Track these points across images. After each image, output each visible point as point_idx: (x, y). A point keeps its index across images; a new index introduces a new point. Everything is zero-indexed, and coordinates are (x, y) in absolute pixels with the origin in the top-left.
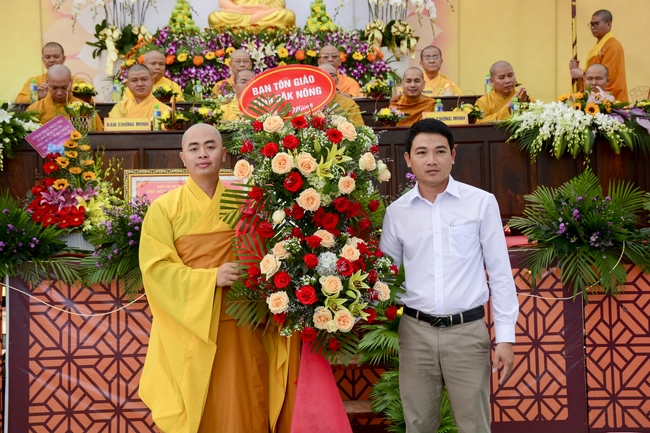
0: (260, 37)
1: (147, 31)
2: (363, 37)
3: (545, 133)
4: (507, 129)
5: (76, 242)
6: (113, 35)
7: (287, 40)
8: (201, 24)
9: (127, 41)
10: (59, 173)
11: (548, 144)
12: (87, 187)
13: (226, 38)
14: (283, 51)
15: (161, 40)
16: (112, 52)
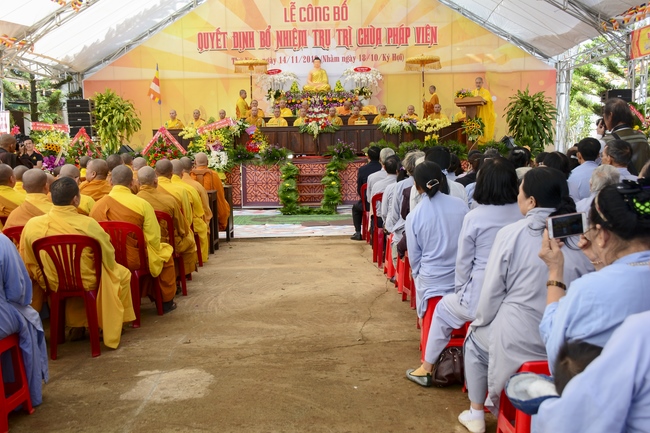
0: (319, 94)
1: (283, 92)
2: (352, 91)
3: (388, 127)
4: (378, 125)
5: (257, 156)
6: (273, 93)
7: (327, 95)
8: (300, 89)
9: (278, 95)
10: (253, 139)
11: (388, 130)
12: (259, 142)
13: (308, 94)
14: (325, 98)
15: (288, 95)
16: (273, 99)
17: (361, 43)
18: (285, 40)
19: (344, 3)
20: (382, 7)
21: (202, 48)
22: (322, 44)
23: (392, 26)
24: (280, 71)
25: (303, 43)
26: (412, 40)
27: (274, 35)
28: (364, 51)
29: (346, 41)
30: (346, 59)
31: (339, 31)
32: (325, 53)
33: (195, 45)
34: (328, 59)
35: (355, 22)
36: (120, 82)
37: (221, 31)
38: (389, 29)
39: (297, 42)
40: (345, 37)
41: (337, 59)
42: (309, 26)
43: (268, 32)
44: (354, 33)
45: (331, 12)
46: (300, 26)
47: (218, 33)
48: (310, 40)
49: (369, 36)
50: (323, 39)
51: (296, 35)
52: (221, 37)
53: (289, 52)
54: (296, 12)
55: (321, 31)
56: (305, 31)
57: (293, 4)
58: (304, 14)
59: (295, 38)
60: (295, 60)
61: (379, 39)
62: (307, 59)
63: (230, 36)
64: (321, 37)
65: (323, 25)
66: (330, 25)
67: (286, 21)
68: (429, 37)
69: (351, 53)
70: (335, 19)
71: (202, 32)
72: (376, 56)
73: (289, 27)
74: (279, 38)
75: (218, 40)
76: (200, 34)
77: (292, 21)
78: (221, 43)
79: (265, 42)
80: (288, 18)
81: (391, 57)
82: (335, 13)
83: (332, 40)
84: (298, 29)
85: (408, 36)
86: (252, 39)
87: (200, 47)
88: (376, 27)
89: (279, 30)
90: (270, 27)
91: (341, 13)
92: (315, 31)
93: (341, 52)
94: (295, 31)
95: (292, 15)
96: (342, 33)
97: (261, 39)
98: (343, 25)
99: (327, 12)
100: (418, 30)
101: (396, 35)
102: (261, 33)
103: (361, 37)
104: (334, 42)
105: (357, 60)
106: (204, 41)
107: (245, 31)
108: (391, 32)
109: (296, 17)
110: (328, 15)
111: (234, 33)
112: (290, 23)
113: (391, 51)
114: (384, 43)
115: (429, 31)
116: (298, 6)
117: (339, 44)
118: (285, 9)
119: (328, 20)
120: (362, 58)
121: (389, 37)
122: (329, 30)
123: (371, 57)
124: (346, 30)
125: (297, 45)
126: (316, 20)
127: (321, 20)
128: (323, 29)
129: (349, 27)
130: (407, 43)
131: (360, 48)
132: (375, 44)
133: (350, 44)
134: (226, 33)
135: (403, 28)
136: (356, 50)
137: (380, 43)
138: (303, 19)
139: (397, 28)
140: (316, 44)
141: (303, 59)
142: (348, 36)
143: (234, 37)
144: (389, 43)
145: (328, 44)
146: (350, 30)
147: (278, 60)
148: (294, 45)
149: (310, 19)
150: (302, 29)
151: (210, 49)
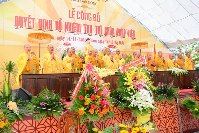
17: (106, 34)
18: (70, 27)
19: (98, 13)
20: (114, 18)
21: (18, 26)
22: (88, 32)
23: (118, 28)
24: (70, 44)
25: (79, 31)
26: (126, 35)
27: (63, 24)
28: (108, 38)
29: (99, 33)
30: (100, 42)
31: (96, 26)
32: (90, 37)
33: (13, 23)
35: (103, 23)
37: (31, 17)
39: (76, 29)
40: (99, 30)
41: (95, 41)
42: (82, 22)
43: (60, 21)
44: (103, 29)
45: (92, 16)
46: (77, 21)
47: (29, 17)
48: (82, 29)
49: (109, 31)
50: (89, 29)
51: (75, 26)
52: (31, 21)
53: (71, 35)
54: (75, 13)
55: (88, 25)
56: (80, 24)
57: (73, 9)
58: (79, 15)
59: (75, 27)
60: (74, 39)
61: (113, 33)
62: (81, 40)
63: (37, 21)
64: (88, 29)
66: (92, 23)
67: (70, 17)
68: (133, 35)
69: (102, 39)
70: (94, 21)
71: (18, 16)
72: (113, 41)
73: (71, 21)
74: (66, 26)
75: (29, 22)
76: (16, 17)
77: (73, 18)
78: (31, 25)
79: (58, 28)
80: (71, 16)
81: (119, 42)
82: (94, 18)
83: (93, 31)
84: (76, 23)
85: (125, 33)
86: (51, 25)
88: (112, 27)
89: (66, 22)
90: (61, 19)
91: (97, 18)
92: (85, 25)
93: (97, 38)
94: (74, 23)
95: (73, 15)
97: (56, 25)
98: (98, 24)
99: (90, 16)
100: (128, 31)
101: (120, 32)
102: (56, 22)
104: (94, 32)
105: (105, 42)
106: (19, 22)
107: (46, 19)
108: (118, 31)
109: (75, 16)
110: (91, 18)
111: (40, 20)
112: (72, 19)
113: (119, 39)
114: (116, 35)
115: (132, 33)
116: (76, 10)
117: (96, 33)
118: (69, 11)
119: (91, 20)
120: (107, 41)
121: (118, 33)
122: (92, 26)
123: (110, 41)
124: (99, 27)
125: (76, 31)
126: (85, 19)
127: (87, 20)
128: (89, 25)
129: (100, 25)
130: (124, 36)
131: (106, 37)
132: (112, 35)
133: (101, 34)
134: (35, 19)
135: (123, 29)
136: (104, 37)
137: (114, 35)
138: (79, 18)
139: (121, 29)
140: (85, 32)
141: (79, 39)
142: (100, 30)
143: (40, 22)
144: (118, 36)
145: (91, 33)
146: (101, 27)
147: (66, 38)
148: (74, 31)
149: (82, 18)
150: (78, 23)
151: (24, 27)
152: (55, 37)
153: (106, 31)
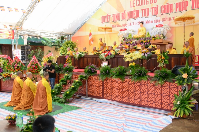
17: (162, 13)
18: (131, 15)
22: (145, 15)
23: (178, 2)
24: (126, 29)
25: (138, 16)
26: (189, 7)
27: (126, 14)
28: (164, 16)
29: (156, 13)
32: (146, 19)
34: (148, 22)
35: (160, 3)
36: (80, 37)
37: (109, 15)
38: (177, 4)
39: (135, 16)
40: (155, 11)
41: (152, 22)
42: (140, 8)
43: (125, 13)
44: (159, 8)
46: (136, 8)
47: (108, 15)
48: (141, 14)
49: (167, 9)
51: (135, 12)
52: (108, 17)
53: (132, 21)
54: (135, 2)
56: (138, 10)
58: (138, 3)
59: (134, 14)
60: (134, 24)
61: (172, 10)
63: (111, 16)
64: (145, 12)
65: (145, 7)
66: (149, 6)
67: (131, 7)
69: (158, 18)
70: (151, 3)
71: (103, 16)
72: (170, 18)
73: (132, 9)
74: (128, 15)
75: (108, 18)
77: (133, 6)
78: (109, 19)
79: (124, 18)
80: (132, 6)
84: (136, 10)
85: (187, 5)
86: (119, 17)
87: (102, 22)
88: (170, 4)
89: (128, 11)
90: (125, 10)
92: (143, 10)
93: (154, 18)
94: (134, 11)
95: (133, 4)
96: (154, 9)
97: (122, 16)
98: (154, 5)
101: (180, 6)
102: (122, 13)
103: (163, 10)
104: (150, 14)
105: (161, 21)
106: (103, 19)
107: (116, 13)
108: (178, 5)
109: (135, 5)
111: (113, 15)
112: (133, 7)
113: (178, 15)
114: (174, 11)
117: (153, 14)
118: (131, 2)
119: (148, 4)
120: (163, 20)
121: (177, 8)
122: (148, 9)
123: (167, 19)
124: (156, 7)
125: (135, 17)
126: (143, 5)
127: (145, 4)
128: (146, 8)
129: (157, 5)
130: (186, 9)
131: (162, 15)
132: (170, 12)
133: (158, 14)
134: (110, 15)
135: (184, 2)
136: (160, 16)
137: (172, 11)
138: (138, 5)
139: (181, 3)
140: (143, 16)
141: (137, 23)
142: (157, 10)
143: (113, 16)
144: (176, 11)
145: (148, 15)
146: (158, 7)
147: (128, 24)
148: (134, 17)
149: (141, 4)
150: (137, 10)
151: (105, 22)
152: (122, 25)
153: (163, 9)
